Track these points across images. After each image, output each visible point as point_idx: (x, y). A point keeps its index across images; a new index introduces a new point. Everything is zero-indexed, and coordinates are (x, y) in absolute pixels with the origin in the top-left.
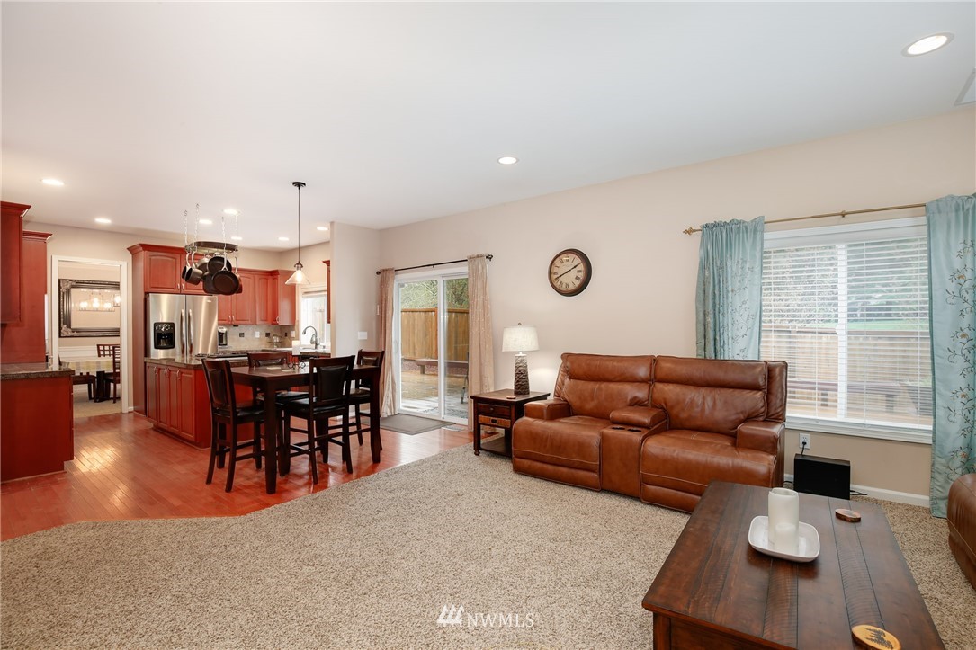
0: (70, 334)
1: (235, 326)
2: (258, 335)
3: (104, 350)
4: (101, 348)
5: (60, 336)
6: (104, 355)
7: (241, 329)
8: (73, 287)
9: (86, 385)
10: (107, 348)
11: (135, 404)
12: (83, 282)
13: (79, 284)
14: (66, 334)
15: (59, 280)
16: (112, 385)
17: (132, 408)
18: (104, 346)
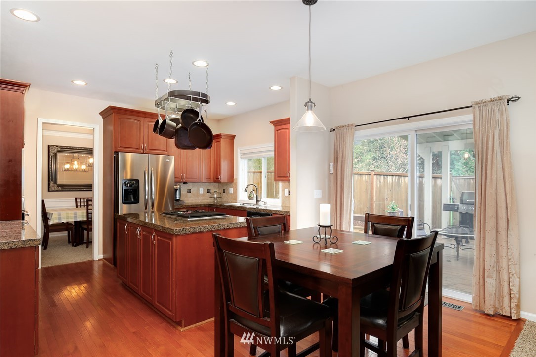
0: (56, 188)
1: (184, 183)
2: (201, 191)
3: (80, 202)
4: (78, 200)
5: (49, 191)
6: (80, 206)
7: (189, 186)
8: (59, 151)
9: (67, 232)
10: (82, 200)
11: (104, 253)
12: (66, 148)
13: (63, 149)
14: (53, 189)
15: (49, 146)
16: (86, 232)
17: (101, 257)
18: (80, 198)
